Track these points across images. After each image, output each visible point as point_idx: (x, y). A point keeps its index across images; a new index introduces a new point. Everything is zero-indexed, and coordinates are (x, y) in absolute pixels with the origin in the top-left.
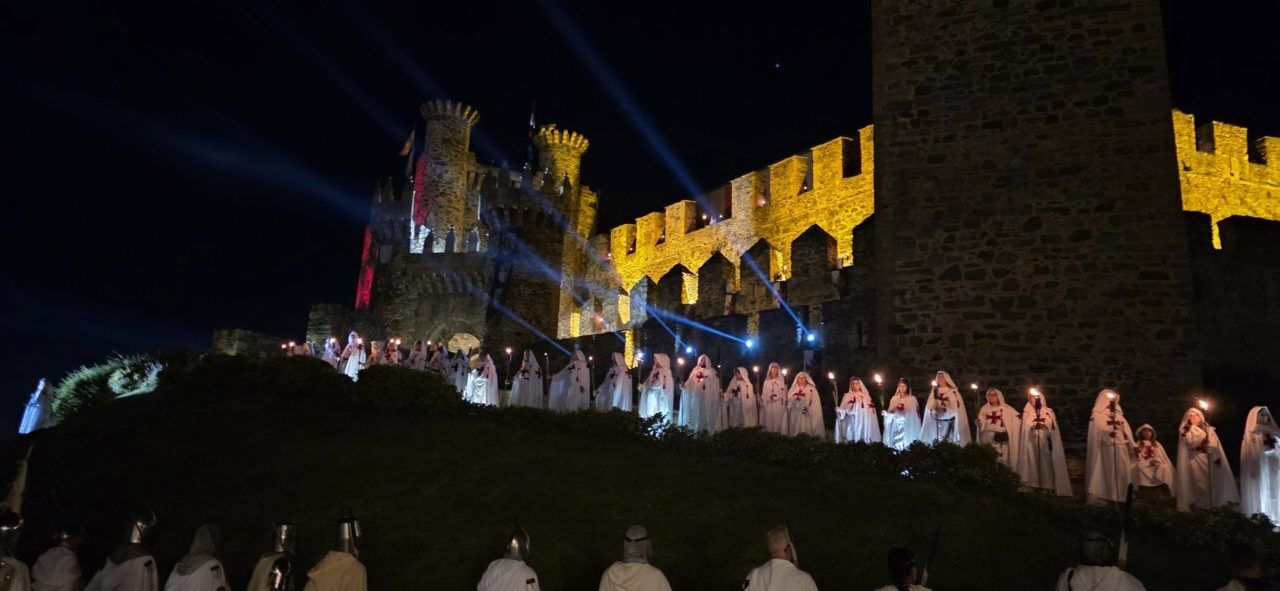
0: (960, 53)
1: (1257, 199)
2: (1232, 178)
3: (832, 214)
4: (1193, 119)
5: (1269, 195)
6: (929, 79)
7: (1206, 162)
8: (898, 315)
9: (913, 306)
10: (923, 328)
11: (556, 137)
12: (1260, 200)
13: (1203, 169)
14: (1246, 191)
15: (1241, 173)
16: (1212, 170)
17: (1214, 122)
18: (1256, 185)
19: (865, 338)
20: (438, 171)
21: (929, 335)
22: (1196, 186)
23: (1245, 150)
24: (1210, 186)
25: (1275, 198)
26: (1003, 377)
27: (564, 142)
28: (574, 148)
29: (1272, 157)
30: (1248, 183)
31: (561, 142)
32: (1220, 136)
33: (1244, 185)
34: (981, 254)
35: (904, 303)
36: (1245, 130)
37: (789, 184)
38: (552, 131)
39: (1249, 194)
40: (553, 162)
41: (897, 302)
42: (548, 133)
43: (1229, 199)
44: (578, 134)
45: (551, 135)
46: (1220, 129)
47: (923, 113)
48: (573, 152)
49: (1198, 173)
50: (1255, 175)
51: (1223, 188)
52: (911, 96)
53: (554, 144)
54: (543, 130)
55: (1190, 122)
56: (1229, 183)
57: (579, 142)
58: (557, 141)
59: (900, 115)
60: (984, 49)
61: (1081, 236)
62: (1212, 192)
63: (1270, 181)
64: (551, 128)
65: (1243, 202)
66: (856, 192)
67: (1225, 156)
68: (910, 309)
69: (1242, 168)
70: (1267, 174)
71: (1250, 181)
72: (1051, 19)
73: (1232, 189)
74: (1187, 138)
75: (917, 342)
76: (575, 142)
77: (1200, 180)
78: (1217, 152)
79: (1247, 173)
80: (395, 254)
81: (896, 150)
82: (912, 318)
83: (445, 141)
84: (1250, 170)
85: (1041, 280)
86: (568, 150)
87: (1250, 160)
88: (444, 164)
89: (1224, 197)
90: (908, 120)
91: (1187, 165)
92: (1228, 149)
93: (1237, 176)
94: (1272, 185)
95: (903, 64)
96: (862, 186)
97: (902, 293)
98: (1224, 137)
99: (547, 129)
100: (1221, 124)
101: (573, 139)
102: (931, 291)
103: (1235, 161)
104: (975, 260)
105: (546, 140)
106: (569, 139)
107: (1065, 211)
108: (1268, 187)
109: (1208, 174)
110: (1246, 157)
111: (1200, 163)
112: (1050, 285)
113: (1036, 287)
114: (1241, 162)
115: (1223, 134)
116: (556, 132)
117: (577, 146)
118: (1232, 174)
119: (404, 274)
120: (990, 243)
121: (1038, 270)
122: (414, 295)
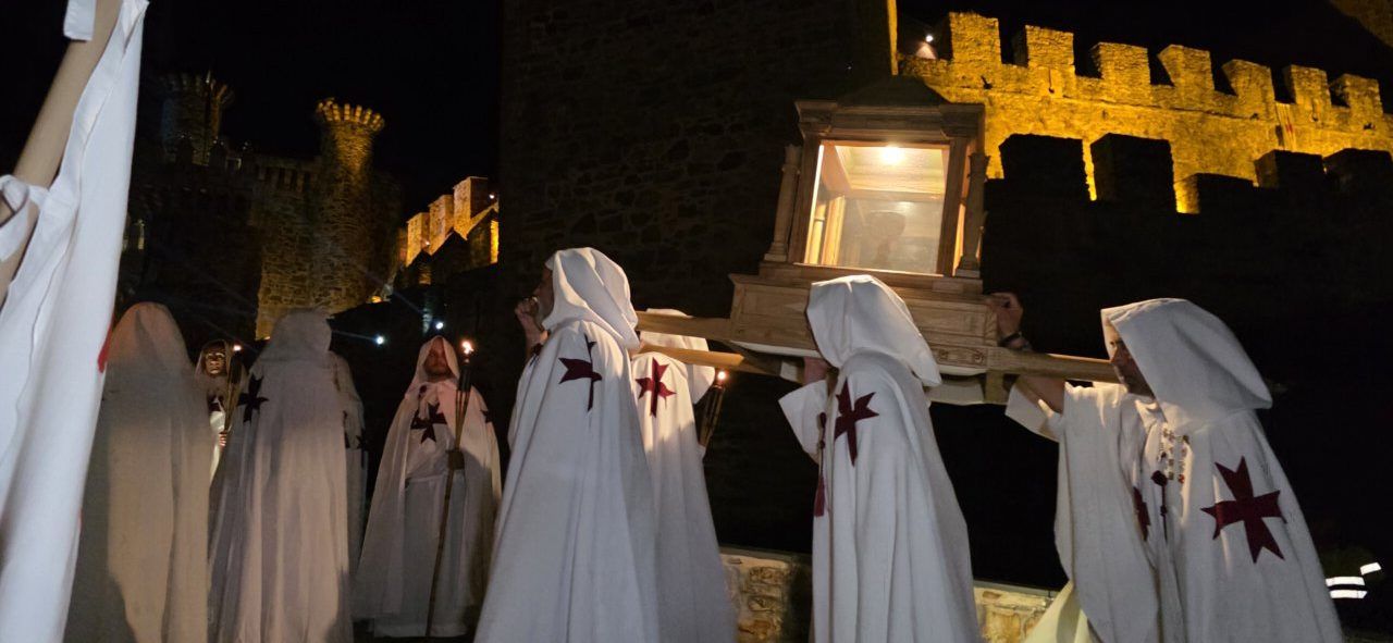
1: (1088, 121)
2: (1052, 96)
4: (997, 24)
5: (1104, 114)
7: (1016, 77)
11: (336, 112)
12: (1092, 123)
13: (1011, 86)
14: (1072, 112)
15: (1065, 89)
16: (1024, 87)
17: (1027, 27)
18: (1087, 104)
22: (1003, 107)
23: (1071, 60)
24: (1022, 107)
25: (1114, 119)
27: (347, 118)
28: (361, 126)
29: (1108, 69)
30: (1074, 101)
31: (342, 118)
32: (1035, 44)
33: (1071, 105)
36: (1070, 35)
38: (331, 106)
39: (1077, 116)
42: (325, 108)
43: (1048, 122)
44: (364, 109)
45: (331, 110)
46: (1035, 36)
48: (360, 130)
49: (1005, 91)
50: (1085, 90)
51: (1041, 109)
53: (335, 121)
54: (321, 105)
55: (993, 27)
56: (1049, 102)
57: (367, 117)
58: (337, 118)
62: (1026, 115)
63: (1105, 98)
64: (329, 103)
65: (1069, 126)
67: (1042, 68)
69: (1066, 83)
70: (1101, 89)
71: (1078, 97)
73: (1055, 109)
74: (988, 48)
76: (362, 117)
77: (1007, 99)
78: (1031, 64)
79: (1074, 88)
84: (1077, 85)
86: (353, 128)
87: (1078, 73)
89: (1042, 120)
91: (988, 82)
92: (1047, 59)
93: (1059, 92)
94: (1107, 102)
98: (1043, 45)
99: (325, 104)
100: (1037, 29)
101: (358, 114)
103: (1056, 74)
105: (325, 116)
106: (353, 115)
108: (1103, 105)
109: (1019, 92)
110: (1073, 69)
111: (1006, 79)
114: (1065, 76)
115: (1039, 42)
116: (335, 107)
117: (366, 122)
118: (1052, 91)
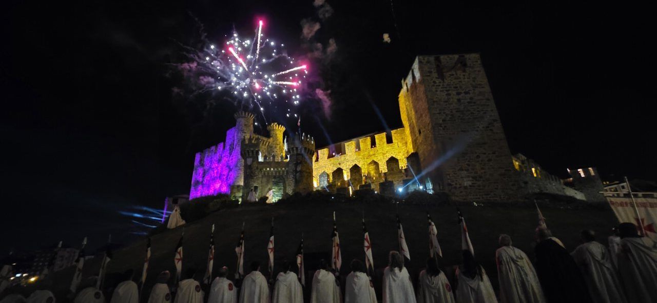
0: (451, 112)
3: (384, 154)
8: (449, 181)
10: (456, 184)
19: (441, 187)
20: (243, 135)
21: (458, 186)
26: (478, 197)
34: (467, 164)
35: (450, 177)
37: (367, 145)
38: (276, 125)
40: (276, 135)
41: (448, 177)
44: (283, 126)
47: (445, 127)
48: (282, 132)
52: (441, 122)
60: (457, 112)
61: (489, 160)
66: (390, 148)
72: (472, 106)
75: (455, 188)
80: (253, 161)
82: (453, 181)
83: (245, 125)
85: (483, 171)
86: (280, 131)
88: (245, 133)
90: (441, 128)
95: (438, 113)
96: (394, 147)
97: (449, 174)
99: (274, 124)
102: (456, 174)
104: (466, 166)
107: (485, 154)
112: (485, 172)
113: (482, 173)
117: (283, 129)
119: (257, 168)
120: (469, 161)
121: (482, 169)
122: (260, 176)
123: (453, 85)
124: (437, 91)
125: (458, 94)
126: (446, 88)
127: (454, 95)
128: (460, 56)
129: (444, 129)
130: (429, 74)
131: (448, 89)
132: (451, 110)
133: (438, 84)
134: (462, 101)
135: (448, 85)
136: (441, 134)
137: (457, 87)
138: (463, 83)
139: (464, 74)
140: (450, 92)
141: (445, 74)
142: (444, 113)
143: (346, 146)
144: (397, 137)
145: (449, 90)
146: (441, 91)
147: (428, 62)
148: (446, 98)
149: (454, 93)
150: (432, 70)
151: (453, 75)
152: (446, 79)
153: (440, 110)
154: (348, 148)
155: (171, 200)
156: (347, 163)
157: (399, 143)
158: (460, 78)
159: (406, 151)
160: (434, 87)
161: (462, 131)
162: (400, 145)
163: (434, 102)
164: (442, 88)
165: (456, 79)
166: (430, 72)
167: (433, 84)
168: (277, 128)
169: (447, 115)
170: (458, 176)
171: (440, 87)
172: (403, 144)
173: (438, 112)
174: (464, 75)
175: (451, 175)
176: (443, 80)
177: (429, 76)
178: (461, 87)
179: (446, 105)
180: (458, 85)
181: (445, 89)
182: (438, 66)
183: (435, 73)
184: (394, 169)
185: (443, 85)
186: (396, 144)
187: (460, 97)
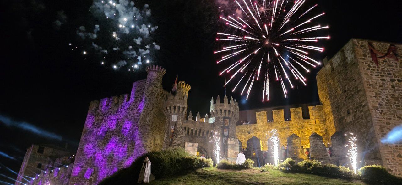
0: (387, 97)
3: (299, 129)
6: (381, 102)
9: (392, 164)
35: (390, 162)
37: (281, 117)
38: (183, 84)
52: (378, 106)
59: (376, 110)
60: (392, 97)
66: (309, 124)
68: (391, 165)
81: (378, 119)
82: (392, 167)
95: (374, 97)
96: (310, 123)
119: (182, 126)
123: (387, 71)
124: (372, 75)
125: (393, 81)
126: (381, 73)
127: (388, 81)
128: (391, 45)
129: (381, 113)
130: (363, 57)
131: (382, 74)
132: (387, 95)
133: (372, 68)
134: (396, 88)
135: (382, 70)
136: (378, 118)
137: (390, 74)
138: (396, 71)
139: (396, 62)
140: (384, 78)
141: (378, 59)
142: (380, 97)
143: (257, 115)
144: (314, 114)
145: (383, 76)
146: (375, 75)
147: (362, 46)
148: (381, 83)
149: (389, 79)
150: (367, 54)
151: (386, 61)
152: (380, 65)
153: (376, 94)
154: (259, 118)
155: (37, 148)
156: (258, 133)
157: (316, 120)
158: (393, 66)
159: (324, 129)
160: (369, 71)
161: (398, 117)
162: (318, 121)
163: (370, 85)
164: (376, 72)
165: (389, 65)
166: (365, 56)
167: (368, 67)
168: (184, 87)
169: (383, 99)
170: (397, 162)
171: (374, 72)
172: (321, 121)
173: (374, 95)
174: (396, 64)
175: (390, 161)
176: (378, 65)
177: (364, 59)
178: (394, 74)
179: (382, 90)
180: (391, 72)
181: (379, 74)
182: (372, 51)
183: (369, 57)
184: (318, 146)
185: (377, 70)
186: (313, 121)
187: (394, 83)
